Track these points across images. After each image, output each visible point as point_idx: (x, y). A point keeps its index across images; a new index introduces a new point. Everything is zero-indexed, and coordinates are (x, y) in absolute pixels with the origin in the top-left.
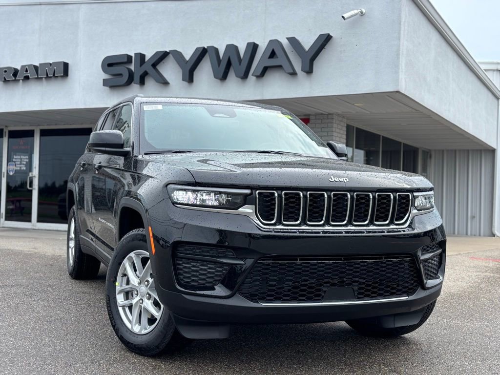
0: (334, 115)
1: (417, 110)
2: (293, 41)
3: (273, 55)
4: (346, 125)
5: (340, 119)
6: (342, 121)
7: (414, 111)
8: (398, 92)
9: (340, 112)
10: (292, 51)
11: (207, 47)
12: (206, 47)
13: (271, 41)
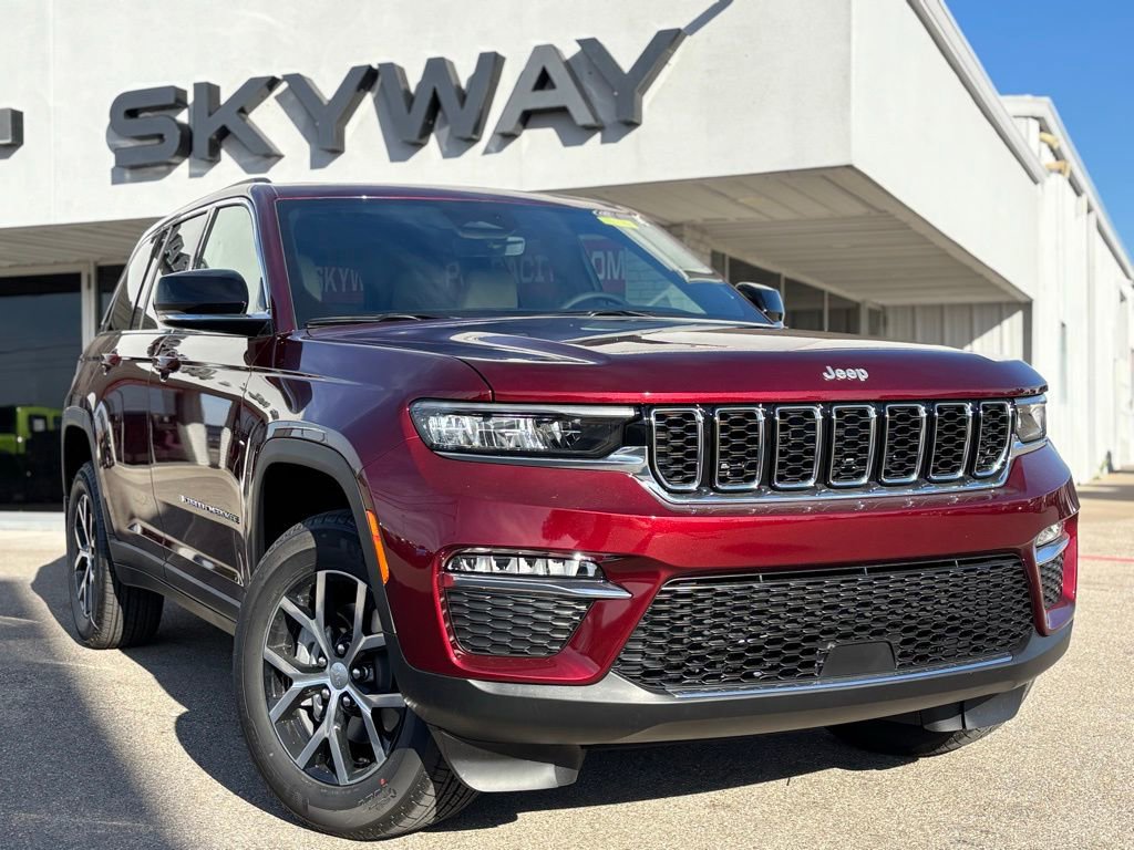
0: (686, 228)
1: (880, 211)
2: (591, 48)
3: (544, 81)
4: (709, 251)
5: (698, 236)
6: (700, 241)
7: (874, 213)
8: (850, 167)
9: (699, 221)
10: (590, 73)
11: (380, 65)
12: (375, 66)
13: (538, 50)
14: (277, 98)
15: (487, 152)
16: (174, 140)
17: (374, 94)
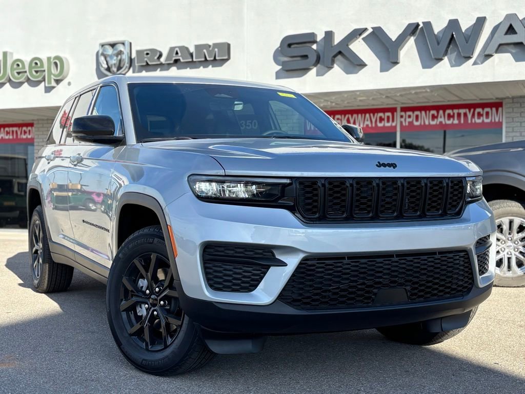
14: (363, 39)
15: (475, 63)
16: (313, 58)
17: (415, 38)
